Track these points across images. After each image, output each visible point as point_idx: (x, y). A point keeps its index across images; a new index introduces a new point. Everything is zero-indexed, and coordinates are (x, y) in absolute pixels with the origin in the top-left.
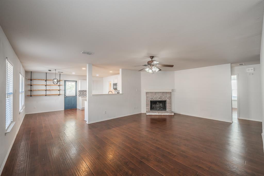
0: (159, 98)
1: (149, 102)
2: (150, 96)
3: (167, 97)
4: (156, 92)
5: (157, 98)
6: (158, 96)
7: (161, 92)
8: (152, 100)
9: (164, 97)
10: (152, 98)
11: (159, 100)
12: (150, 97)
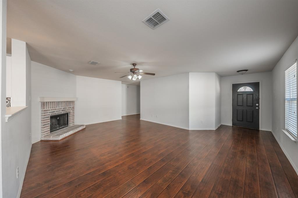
0: (62, 111)
1: (49, 119)
2: (51, 108)
3: (71, 108)
4: (58, 102)
5: (60, 111)
6: (61, 107)
7: (64, 102)
8: (54, 114)
9: (68, 108)
10: (53, 112)
11: (62, 113)
12: (49, 110)
